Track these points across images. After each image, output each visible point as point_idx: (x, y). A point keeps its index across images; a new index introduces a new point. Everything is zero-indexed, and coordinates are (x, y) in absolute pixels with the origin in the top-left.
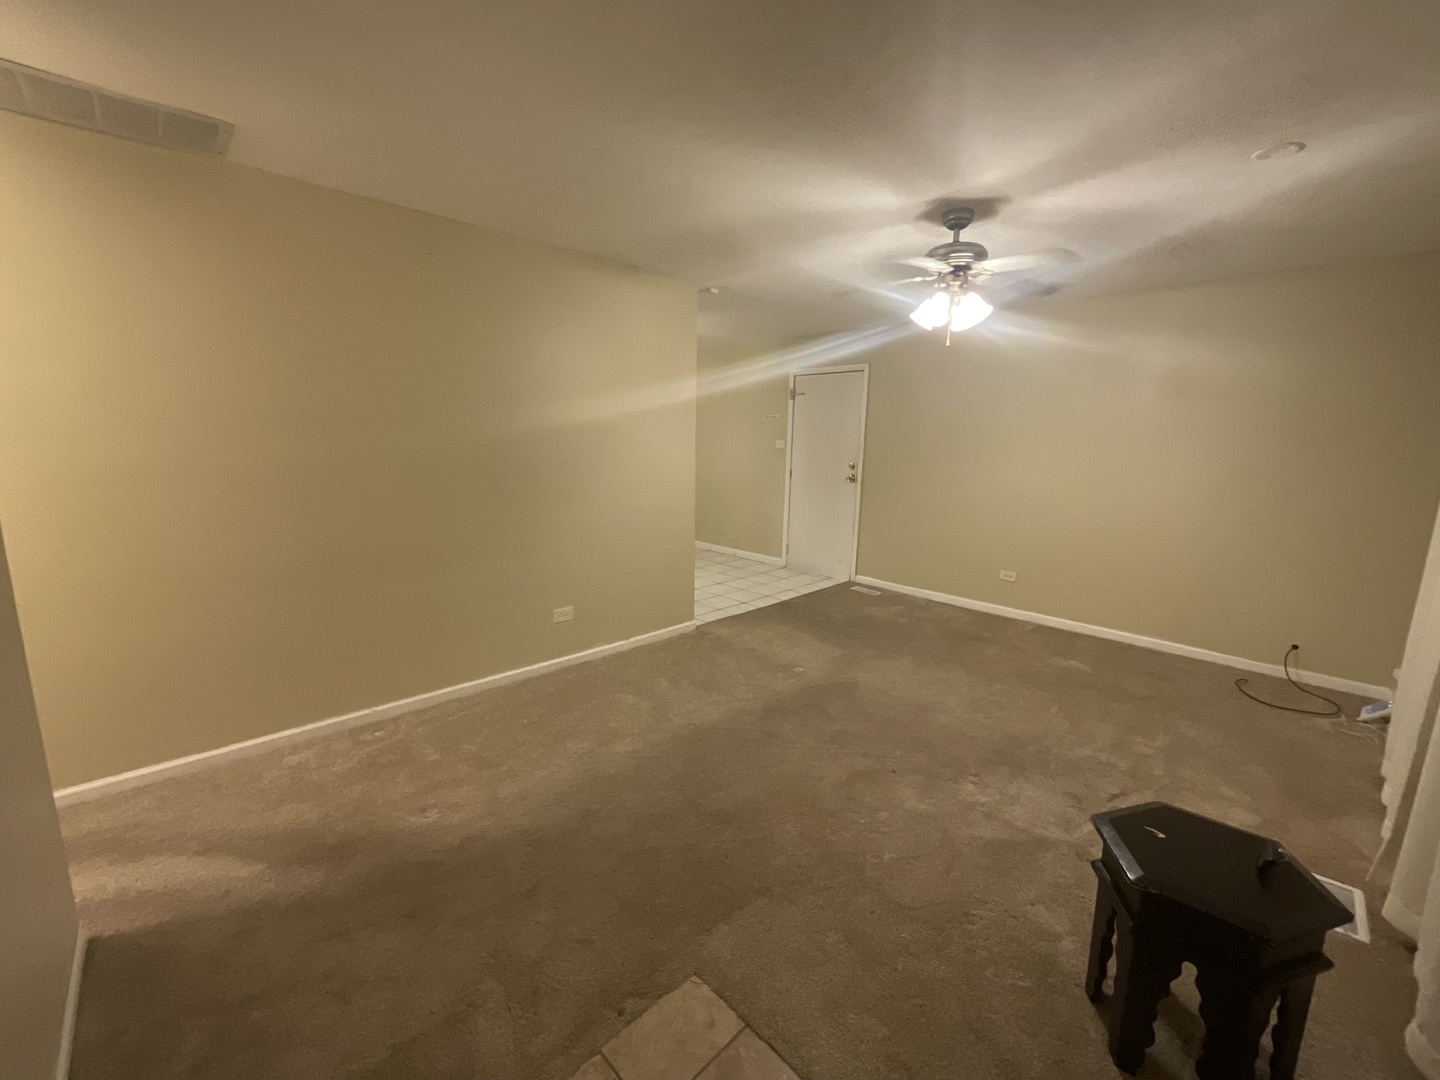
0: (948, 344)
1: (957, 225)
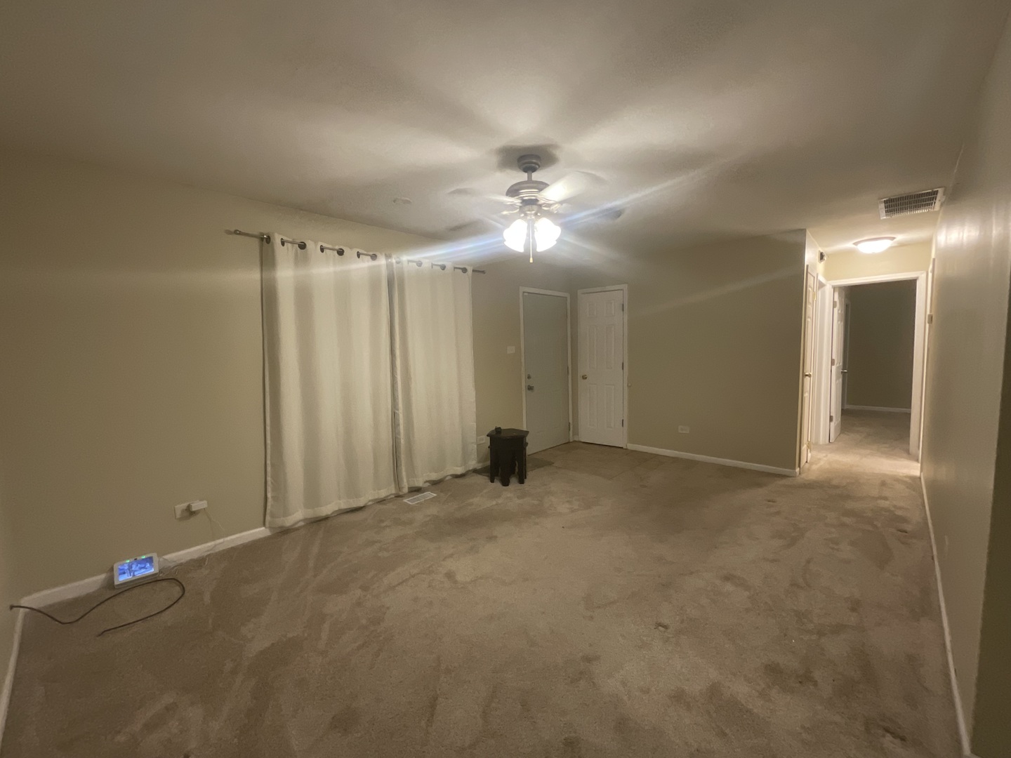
0: (531, 261)
1: (530, 169)
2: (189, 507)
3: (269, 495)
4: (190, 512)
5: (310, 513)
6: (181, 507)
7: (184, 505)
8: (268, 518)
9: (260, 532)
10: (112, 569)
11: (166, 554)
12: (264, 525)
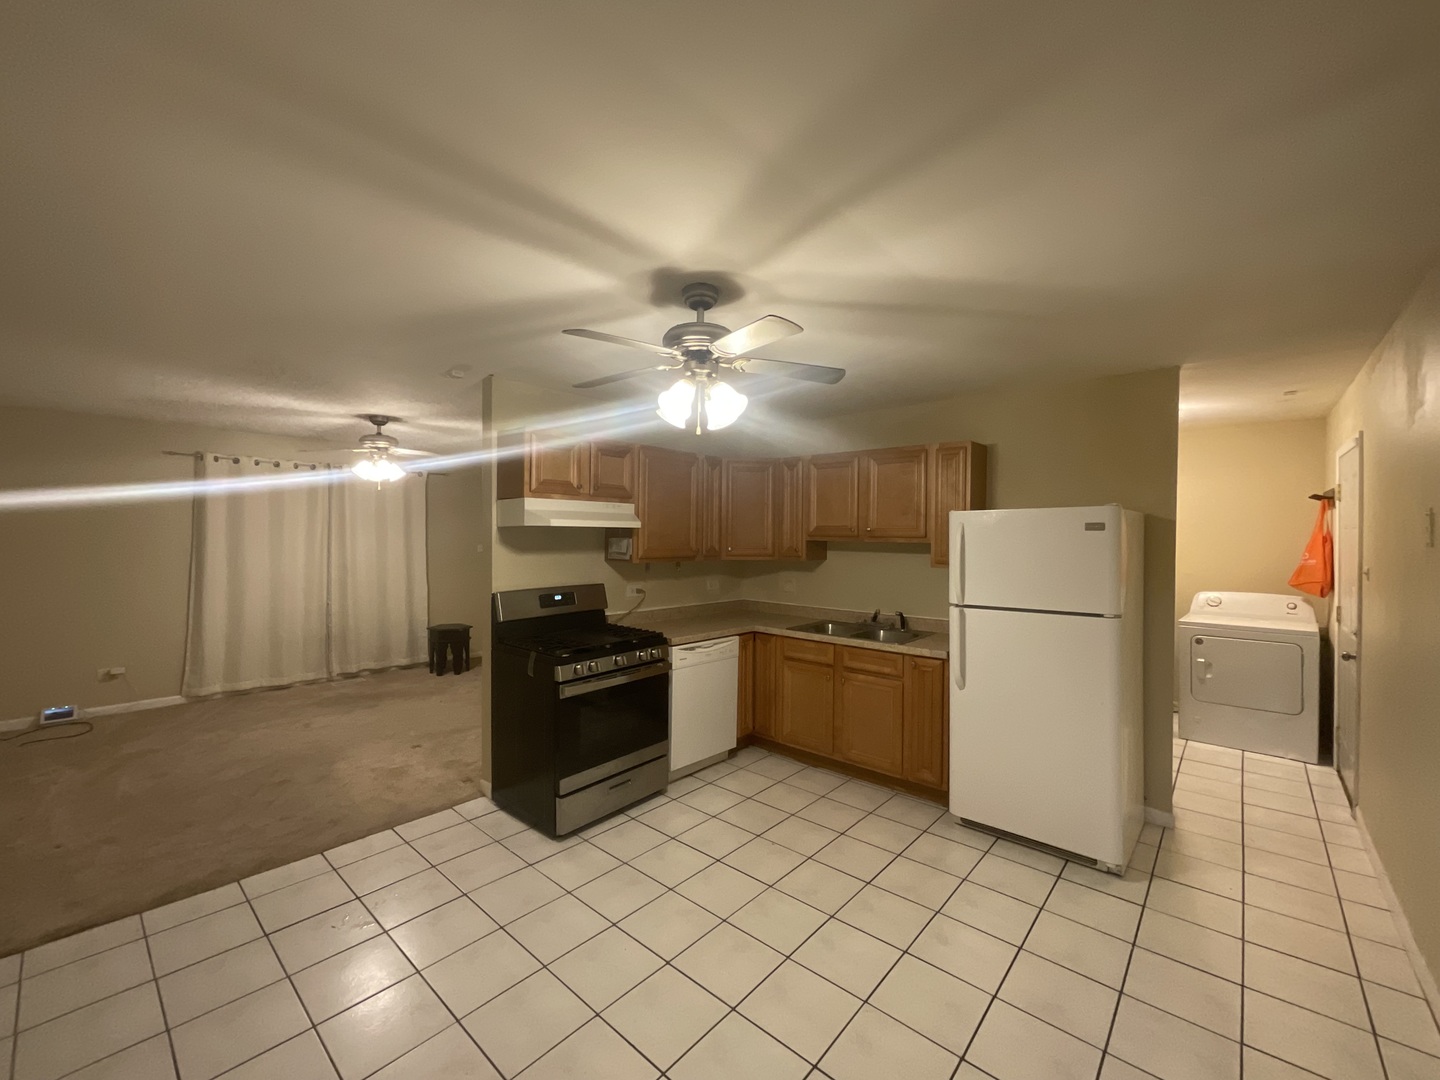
2: (109, 672)
3: (187, 668)
4: (111, 677)
5: (229, 687)
6: (102, 671)
7: (105, 670)
8: (184, 687)
9: (177, 699)
10: (39, 714)
11: (89, 707)
12: (180, 694)
